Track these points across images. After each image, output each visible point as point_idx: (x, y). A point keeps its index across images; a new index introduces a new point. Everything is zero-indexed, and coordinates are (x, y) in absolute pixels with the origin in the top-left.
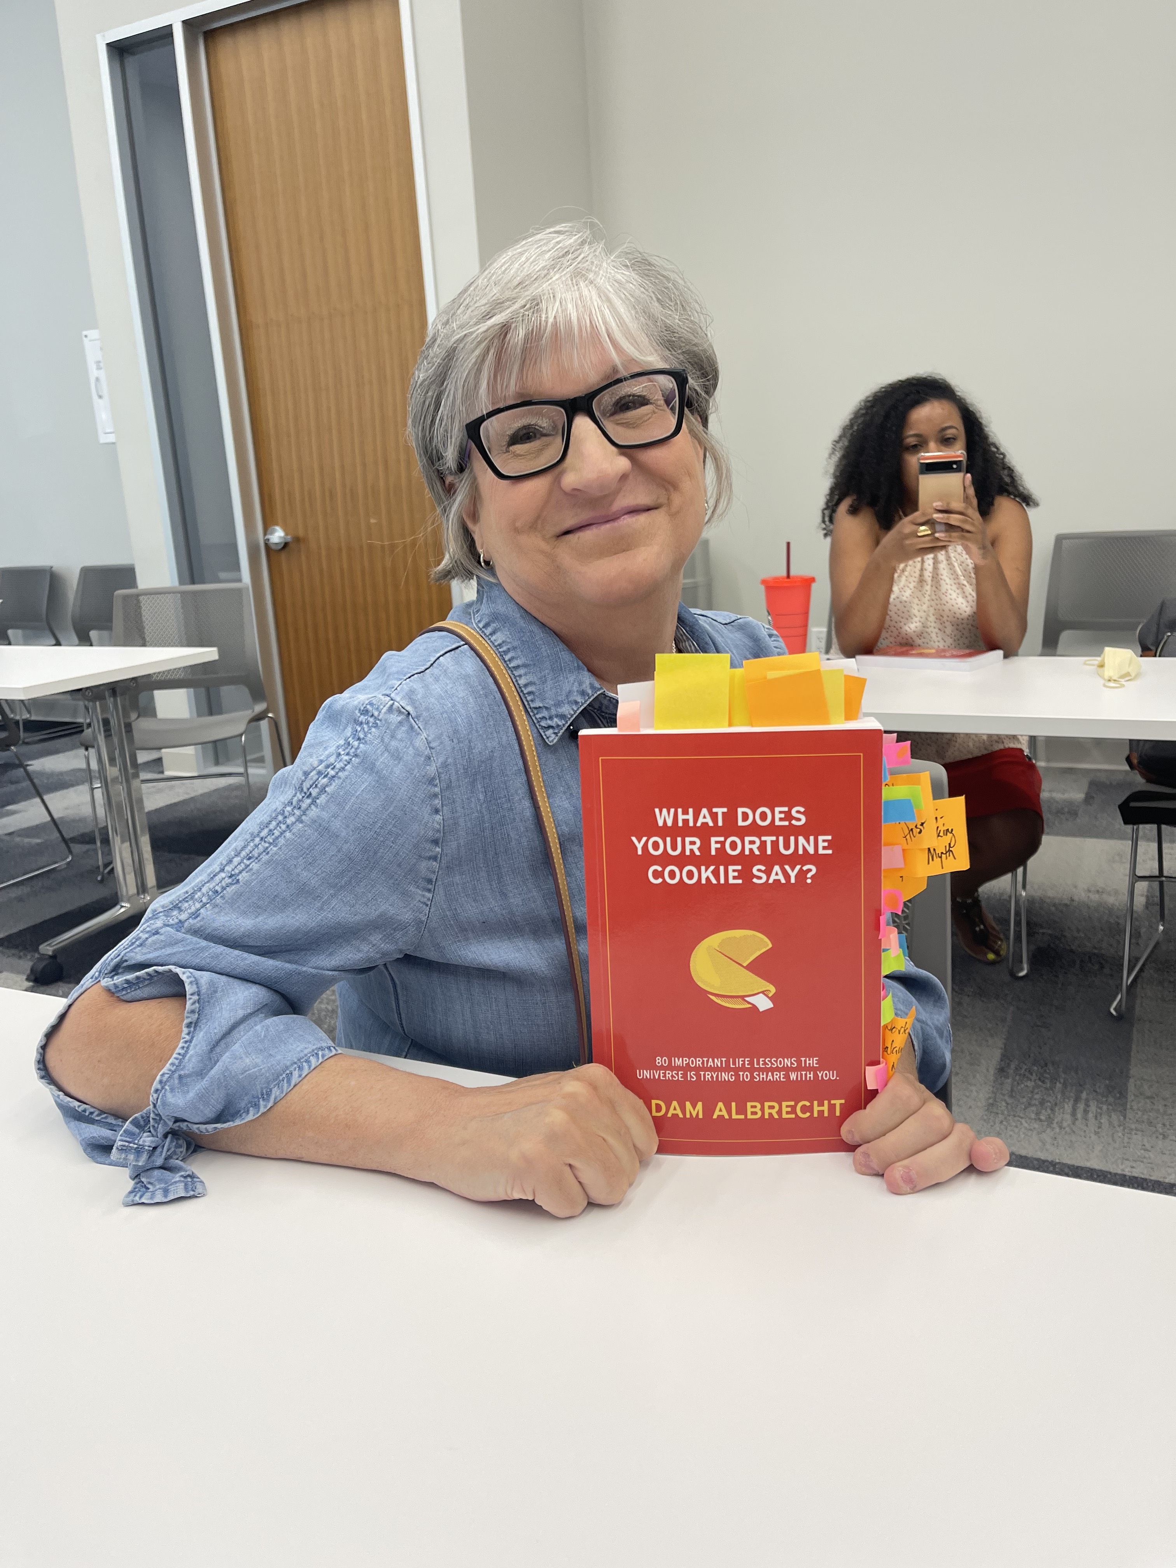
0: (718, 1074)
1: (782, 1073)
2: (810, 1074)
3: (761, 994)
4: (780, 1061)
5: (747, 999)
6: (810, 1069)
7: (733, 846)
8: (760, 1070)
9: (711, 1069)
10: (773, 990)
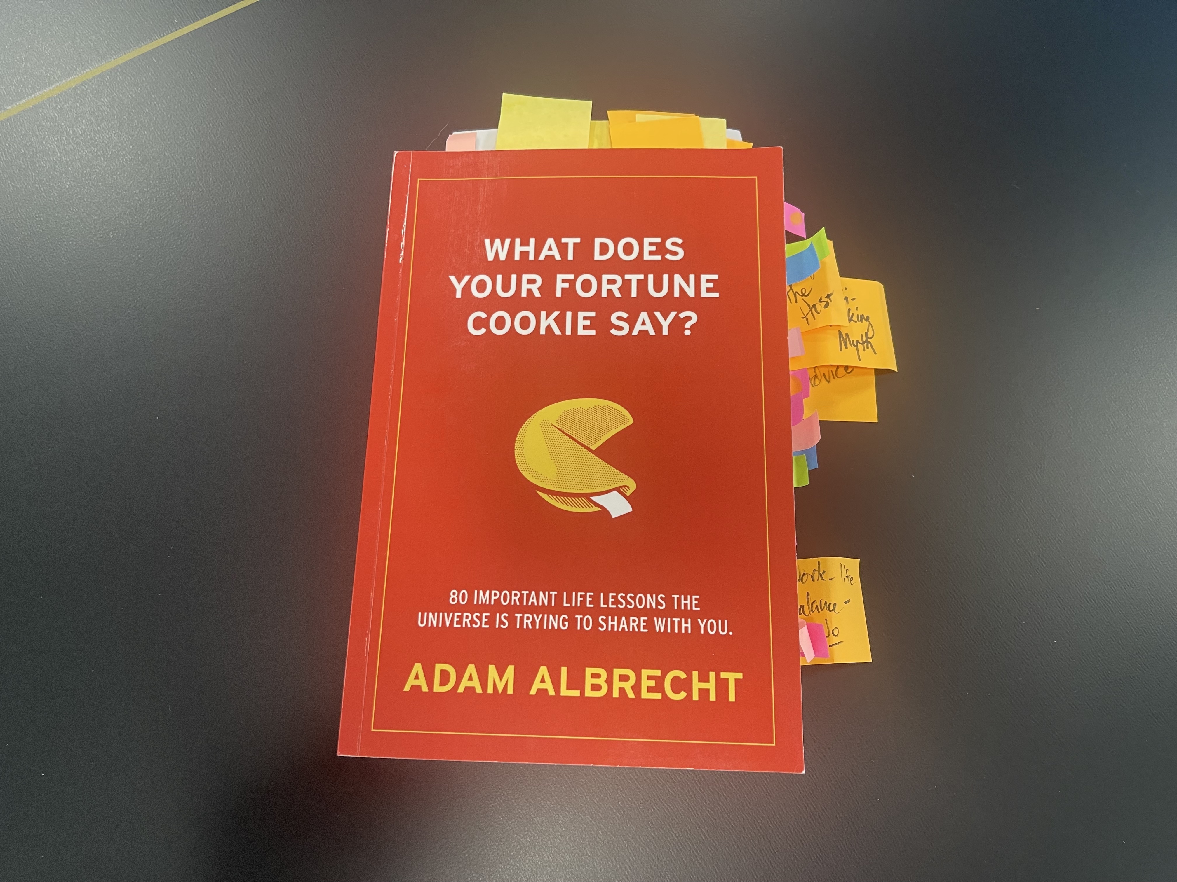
0: (543, 618)
1: (642, 619)
2: (686, 623)
3: (615, 492)
4: (640, 598)
5: (594, 498)
6: (685, 614)
7: (587, 286)
8: (608, 612)
9: (533, 609)
10: (632, 485)
